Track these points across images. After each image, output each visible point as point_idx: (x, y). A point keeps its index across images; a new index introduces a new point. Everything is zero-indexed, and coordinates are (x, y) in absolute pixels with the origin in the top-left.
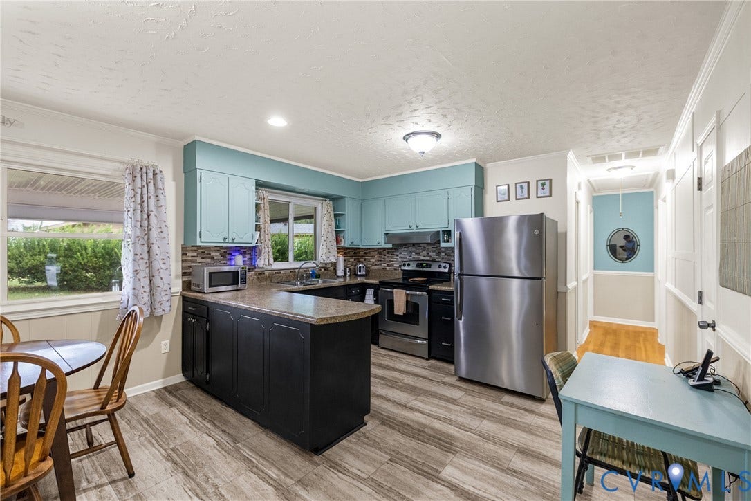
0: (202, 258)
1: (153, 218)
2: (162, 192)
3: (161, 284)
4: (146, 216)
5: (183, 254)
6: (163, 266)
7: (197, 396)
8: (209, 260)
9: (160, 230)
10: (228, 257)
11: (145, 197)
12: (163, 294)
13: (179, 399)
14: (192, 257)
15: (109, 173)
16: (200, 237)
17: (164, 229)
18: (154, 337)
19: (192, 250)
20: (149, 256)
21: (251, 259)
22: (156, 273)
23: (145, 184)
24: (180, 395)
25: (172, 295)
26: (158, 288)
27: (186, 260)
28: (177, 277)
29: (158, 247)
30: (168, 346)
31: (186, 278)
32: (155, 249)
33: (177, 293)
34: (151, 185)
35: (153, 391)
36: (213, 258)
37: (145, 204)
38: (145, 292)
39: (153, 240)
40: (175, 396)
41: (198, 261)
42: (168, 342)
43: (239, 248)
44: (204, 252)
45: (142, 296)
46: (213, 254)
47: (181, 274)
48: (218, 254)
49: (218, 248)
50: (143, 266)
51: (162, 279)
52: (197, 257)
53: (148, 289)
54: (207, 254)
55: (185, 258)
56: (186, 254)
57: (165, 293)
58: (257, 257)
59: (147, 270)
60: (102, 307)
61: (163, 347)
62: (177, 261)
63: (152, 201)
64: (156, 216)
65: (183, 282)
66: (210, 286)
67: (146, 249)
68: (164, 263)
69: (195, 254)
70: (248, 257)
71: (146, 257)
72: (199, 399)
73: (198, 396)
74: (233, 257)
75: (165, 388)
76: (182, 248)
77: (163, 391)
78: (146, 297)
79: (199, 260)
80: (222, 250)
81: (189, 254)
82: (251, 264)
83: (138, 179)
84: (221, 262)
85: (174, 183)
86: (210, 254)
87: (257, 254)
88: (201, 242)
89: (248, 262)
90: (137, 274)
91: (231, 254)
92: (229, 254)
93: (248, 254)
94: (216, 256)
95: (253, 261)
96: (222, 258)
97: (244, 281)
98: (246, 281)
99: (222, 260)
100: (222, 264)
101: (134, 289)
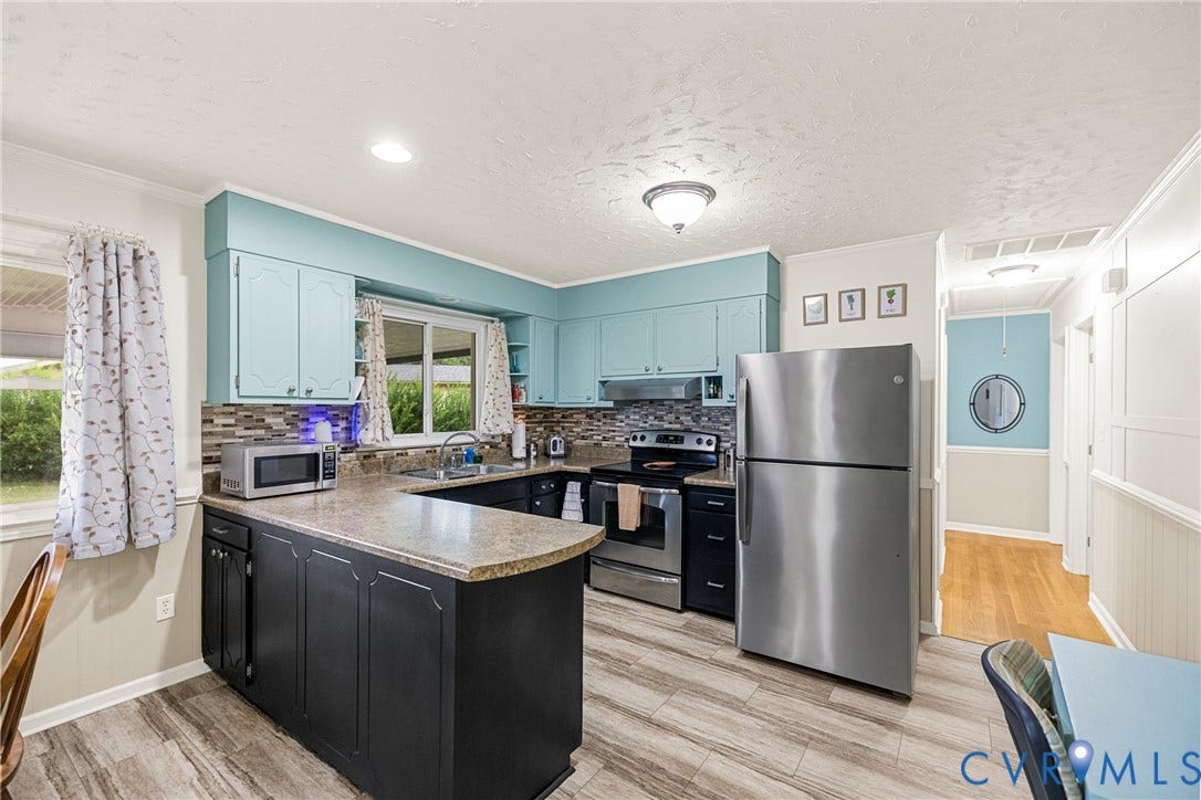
0: (246, 429)
1: (132, 347)
2: (154, 294)
3: (151, 484)
4: (116, 344)
5: (204, 422)
6: (156, 447)
7: (228, 710)
8: (261, 432)
9: (150, 372)
10: (302, 425)
11: (114, 303)
12: (156, 502)
14: (224, 426)
15: (33, 252)
16: (238, 387)
17: (159, 370)
18: (140, 589)
19: (223, 413)
20: (124, 424)
21: (348, 429)
22: (138, 461)
23: (113, 276)
24: (191, 707)
25: (179, 503)
26: (144, 492)
27: (211, 433)
28: (191, 466)
29: (146, 407)
30: (171, 606)
31: (211, 469)
32: (136, 411)
33: (193, 498)
34: (128, 281)
35: (137, 700)
36: (269, 428)
37: (114, 318)
38: (112, 499)
39: (131, 392)
41: (237, 434)
42: (171, 597)
43: (324, 409)
44: (251, 416)
45: (105, 508)
46: (268, 420)
47: (200, 460)
48: (281, 420)
49: (281, 409)
50: (108, 445)
51: (152, 471)
52: (236, 425)
53: (121, 494)
54: (257, 420)
55: (208, 428)
56: (212, 421)
57: (161, 500)
58: (360, 425)
59: (120, 455)
61: (160, 607)
62: (190, 434)
63: (131, 313)
64: (140, 343)
65: (206, 477)
66: (258, 484)
67: (117, 411)
68: (159, 440)
69: (232, 421)
70: (343, 424)
71: (116, 426)
72: (229, 717)
73: (230, 708)
74: (312, 426)
75: (164, 692)
76: (203, 408)
77: (157, 698)
78: (117, 511)
79: (240, 431)
80: (288, 413)
81: (219, 421)
82: (349, 439)
83: (98, 266)
84: (288, 435)
85: (183, 279)
86: (263, 420)
87: (360, 420)
88: (240, 397)
89: (343, 435)
90: (93, 463)
91: (308, 420)
92: (303, 420)
93: (343, 418)
94: (277, 424)
95: (353, 433)
96: (289, 427)
97: (330, 474)
98: (334, 474)
99: (290, 431)
100: (289, 438)
101: (87, 495)
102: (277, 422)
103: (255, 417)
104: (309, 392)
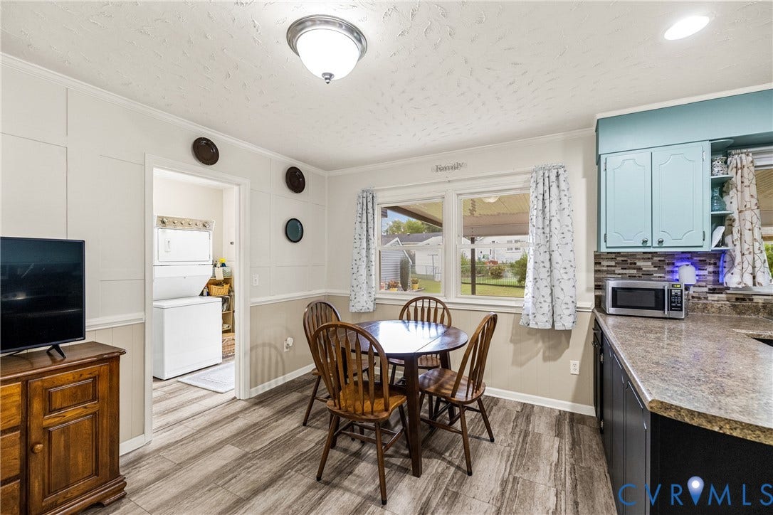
0: (622, 269)
1: (555, 223)
2: (566, 193)
3: (562, 297)
4: (547, 222)
5: (596, 263)
6: (565, 277)
8: (634, 272)
9: (563, 236)
10: (668, 268)
11: (547, 202)
12: (564, 306)
14: (608, 266)
16: (606, 241)
17: (568, 235)
18: (563, 352)
20: (551, 264)
21: (716, 273)
22: (556, 283)
23: (547, 188)
25: (578, 310)
26: (557, 300)
27: (599, 271)
28: (588, 290)
29: (560, 255)
30: (578, 367)
31: (599, 293)
32: (556, 256)
33: (589, 308)
34: (554, 189)
35: (560, 411)
36: (639, 269)
37: (547, 210)
38: (545, 301)
39: (554, 247)
41: (616, 272)
42: (578, 363)
43: (689, 256)
44: (625, 260)
45: (541, 305)
46: (639, 264)
47: (593, 286)
48: (650, 263)
49: (650, 256)
50: (544, 274)
51: (562, 289)
52: (615, 266)
53: (549, 300)
54: (631, 264)
55: (598, 268)
56: (600, 263)
57: (567, 306)
58: (726, 270)
59: (549, 279)
61: (572, 367)
62: (588, 271)
63: (554, 206)
64: (559, 220)
65: (596, 297)
67: (548, 257)
68: (566, 273)
69: (613, 264)
70: (711, 268)
71: (547, 265)
74: (677, 269)
75: (572, 414)
76: (595, 255)
77: (568, 415)
78: (546, 308)
79: (618, 271)
80: (655, 258)
81: (605, 263)
82: (716, 282)
83: (541, 185)
84: (655, 275)
86: (635, 264)
87: (726, 265)
88: (607, 247)
89: (711, 278)
90: (537, 282)
91: (673, 264)
92: (668, 264)
93: (710, 264)
94: (647, 266)
95: (721, 277)
96: (656, 269)
97: (676, 307)
98: (681, 307)
99: (656, 272)
100: (656, 277)
101: (533, 297)
102: (646, 265)
103: (629, 261)
104: (661, 242)
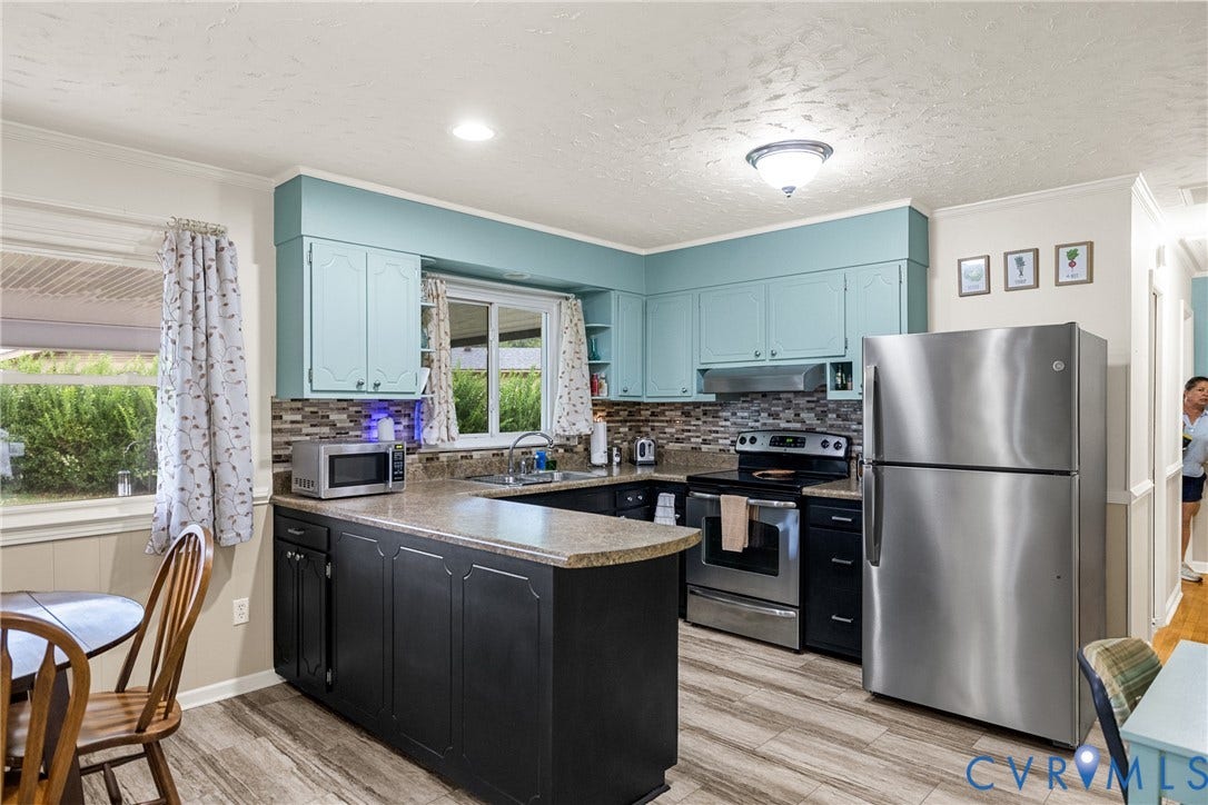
0: (312, 426)
1: (216, 342)
2: (234, 286)
3: (233, 482)
4: (203, 338)
5: (274, 418)
6: (237, 443)
7: (308, 716)
8: (326, 430)
9: (230, 366)
10: (365, 423)
11: (201, 297)
12: (238, 499)
13: (272, 720)
14: (293, 422)
15: (131, 249)
16: (311, 381)
17: (238, 364)
18: (219, 590)
19: (291, 409)
20: (210, 420)
21: (410, 427)
22: (223, 457)
23: (200, 270)
24: (273, 712)
25: (255, 503)
26: (228, 489)
27: (280, 430)
28: (262, 465)
29: (227, 402)
30: (246, 610)
31: (280, 468)
32: (221, 406)
33: (265, 498)
34: (212, 273)
35: (219, 703)
36: (333, 425)
37: (201, 312)
38: (202, 495)
39: (217, 388)
40: (264, 715)
41: (305, 431)
42: (246, 600)
43: (387, 404)
44: (316, 412)
45: (197, 503)
46: (332, 417)
47: (270, 458)
48: (345, 416)
49: (345, 405)
50: (198, 441)
51: (234, 468)
52: (303, 422)
53: (207, 491)
54: (323, 417)
55: (278, 425)
56: (281, 417)
57: (242, 498)
58: (423, 423)
59: (206, 450)
60: (118, 527)
61: (236, 611)
62: (262, 431)
63: (215, 305)
64: (222, 337)
65: (276, 476)
66: (333, 484)
67: (203, 406)
68: (239, 436)
69: (299, 418)
70: (405, 422)
71: (203, 422)
72: (312, 723)
73: (311, 715)
74: (374, 424)
75: (242, 698)
76: (272, 404)
77: (237, 702)
78: (205, 507)
79: (306, 429)
80: (351, 409)
81: (288, 417)
82: (411, 439)
83: (188, 260)
84: (351, 433)
85: (255, 268)
86: (328, 417)
87: (424, 416)
88: (313, 391)
89: (405, 434)
90: (188, 458)
91: (370, 416)
92: (366, 417)
93: (405, 416)
94: (341, 421)
95: (416, 432)
96: (352, 424)
97: (400, 475)
98: (404, 475)
99: (352, 429)
100: (351, 437)
101: (182, 489)
102: (340, 418)
103: (320, 414)
104: (377, 385)
